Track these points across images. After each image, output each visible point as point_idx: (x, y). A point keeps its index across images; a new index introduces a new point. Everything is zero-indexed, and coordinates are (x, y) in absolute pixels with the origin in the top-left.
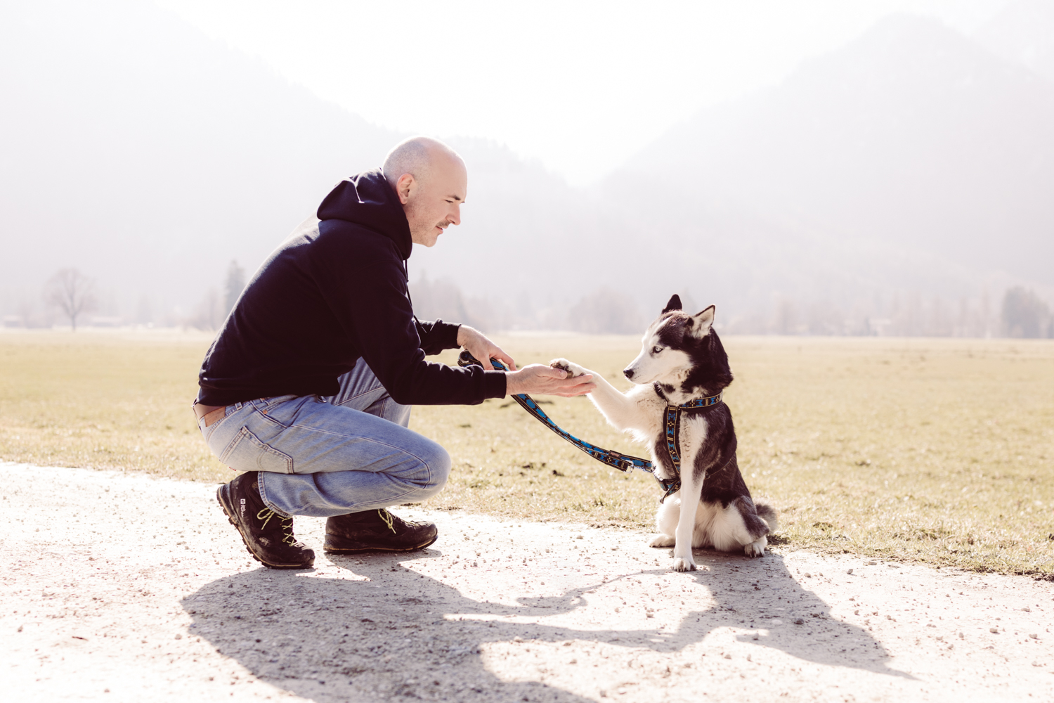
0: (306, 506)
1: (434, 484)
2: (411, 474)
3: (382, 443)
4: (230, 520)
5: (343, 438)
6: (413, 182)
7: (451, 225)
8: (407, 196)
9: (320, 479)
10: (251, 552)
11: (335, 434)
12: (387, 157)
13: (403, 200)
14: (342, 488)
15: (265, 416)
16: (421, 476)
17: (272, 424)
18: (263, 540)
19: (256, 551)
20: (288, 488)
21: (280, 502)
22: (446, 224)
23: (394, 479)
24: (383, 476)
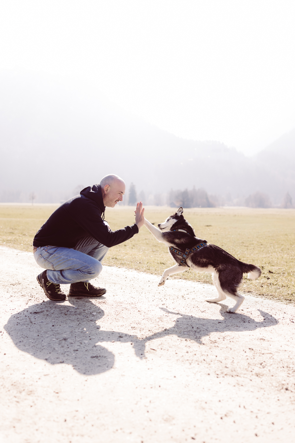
0: (60, 281)
1: (94, 273)
2: (86, 270)
3: (78, 260)
4: (40, 285)
5: (67, 258)
6: (109, 188)
7: (120, 201)
8: (107, 191)
9: (63, 272)
10: (46, 295)
11: (65, 257)
12: (101, 180)
13: (106, 192)
14: (68, 275)
15: (46, 251)
16: (89, 271)
17: (48, 254)
18: (49, 292)
19: (47, 295)
20: (54, 275)
21: (52, 279)
22: (118, 200)
23: (82, 272)
24: (79, 271)
